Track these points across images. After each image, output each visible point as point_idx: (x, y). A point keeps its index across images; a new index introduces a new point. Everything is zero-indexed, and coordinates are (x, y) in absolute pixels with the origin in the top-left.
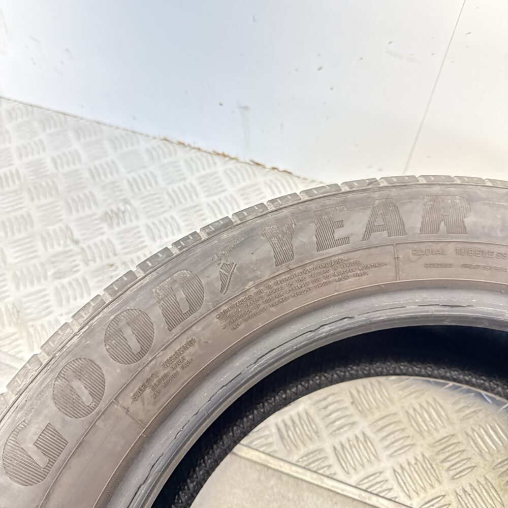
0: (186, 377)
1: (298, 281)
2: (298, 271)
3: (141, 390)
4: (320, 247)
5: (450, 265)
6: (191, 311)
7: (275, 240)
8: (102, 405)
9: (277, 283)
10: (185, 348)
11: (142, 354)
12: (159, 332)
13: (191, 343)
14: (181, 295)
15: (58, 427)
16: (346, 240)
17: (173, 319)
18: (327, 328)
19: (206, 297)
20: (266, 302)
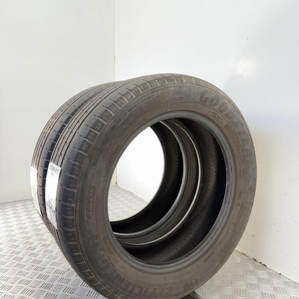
0: (215, 120)
1: (235, 138)
2: (237, 137)
3: (213, 113)
4: (242, 140)
5: (240, 167)
6: (228, 118)
7: (243, 131)
8: (212, 107)
9: (234, 133)
10: (221, 119)
11: (220, 111)
12: (224, 113)
13: (222, 119)
14: (231, 115)
15: (208, 100)
16: (244, 145)
17: (226, 115)
18: (224, 145)
19: (231, 120)
20: (230, 132)
